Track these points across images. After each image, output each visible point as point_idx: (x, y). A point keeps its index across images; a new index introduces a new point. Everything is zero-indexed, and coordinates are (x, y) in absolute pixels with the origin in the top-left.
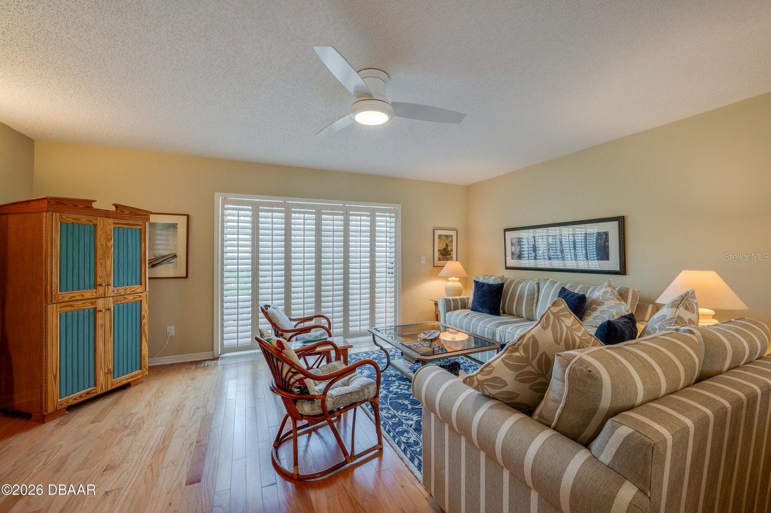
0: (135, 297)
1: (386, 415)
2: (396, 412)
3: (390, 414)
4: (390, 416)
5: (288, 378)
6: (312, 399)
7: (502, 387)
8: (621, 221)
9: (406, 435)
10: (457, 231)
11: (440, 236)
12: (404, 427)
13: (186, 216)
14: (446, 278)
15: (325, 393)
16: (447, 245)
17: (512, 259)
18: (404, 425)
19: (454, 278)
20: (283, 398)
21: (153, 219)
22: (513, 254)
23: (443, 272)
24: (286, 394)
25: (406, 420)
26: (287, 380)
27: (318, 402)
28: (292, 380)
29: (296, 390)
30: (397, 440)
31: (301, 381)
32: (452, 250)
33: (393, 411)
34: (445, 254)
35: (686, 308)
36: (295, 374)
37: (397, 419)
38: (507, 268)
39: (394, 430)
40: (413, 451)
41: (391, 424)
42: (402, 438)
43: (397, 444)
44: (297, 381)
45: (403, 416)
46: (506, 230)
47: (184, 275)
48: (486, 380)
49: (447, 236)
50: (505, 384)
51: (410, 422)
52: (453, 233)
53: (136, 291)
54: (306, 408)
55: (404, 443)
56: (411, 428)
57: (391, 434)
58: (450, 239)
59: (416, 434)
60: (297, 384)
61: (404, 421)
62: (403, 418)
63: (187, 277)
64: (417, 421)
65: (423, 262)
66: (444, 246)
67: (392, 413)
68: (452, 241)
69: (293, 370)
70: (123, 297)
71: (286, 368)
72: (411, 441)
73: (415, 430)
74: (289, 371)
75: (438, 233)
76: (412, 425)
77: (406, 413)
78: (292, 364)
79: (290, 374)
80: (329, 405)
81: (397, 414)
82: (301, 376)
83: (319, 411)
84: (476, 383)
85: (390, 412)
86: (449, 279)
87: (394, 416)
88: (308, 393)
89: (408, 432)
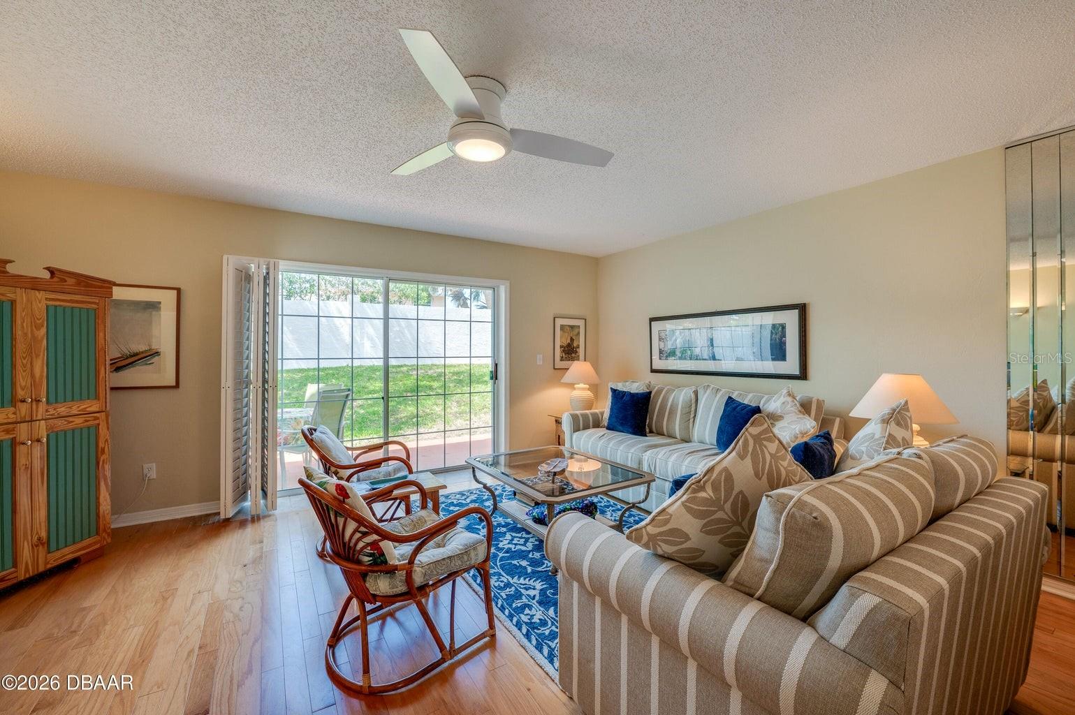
0: (88, 419)
1: (496, 584)
2: (510, 579)
3: (502, 581)
4: (502, 585)
5: (353, 541)
6: (391, 571)
7: (682, 543)
8: (802, 309)
9: (527, 611)
10: (585, 320)
11: (562, 327)
12: (524, 600)
13: (176, 291)
14: (571, 386)
15: (411, 562)
16: (572, 340)
17: (660, 359)
18: (524, 597)
19: (582, 385)
20: (345, 573)
21: (118, 293)
22: (661, 352)
23: (568, 377)
24: (349, 565)
25: (527, 589)
26: (352, 544)
27: (401, 575)
28: (361, 545)
29: (366, 559)
30: (515, 620)
31: (374, 545)
32: (578, 347)
33: (506, 578)
34: (570, 352)
35: (898, 424)
36: (365, 534)
37: (513, 589)
38: (653, 371)
39: (511, 606)
40: (539, 635)
41: (505, 597)
42: (522, 615)
43: (516, 626)
44: (368, 544)
45: (521, 584)
46: (652, 320)
47: (174, 384)
48: (661, 534)
49: (572, 327)
50: (687, 538)
51: (532, 593)
52: (581, 323)
53: (88, 409)
54: (381, 585)
55: (526, 623)
56: (534, 601)
57: (507, 612)
58: (576, 331)
59: (542, 609)
60: (368, 550)
61: (523, 591)
62: (522, 586)
63: (177, 386)
64: (541, 590)
65: (540, 362)
66: (569, 341)
67: (505, 580)
68: (579, 333)
69: (363, 529)
70: (66, 421)
71: (352, 526)
72: (536, 620)
73: (540, 603)
74: (356, 531)
75: (559, 322)
76: (534, 596)
77: (525, 579)
78: (361, 521)
79: (358, 535)
80: (418, 579)
81: (511, 582)
82: (375, 537)
83: (402, 588)
84: (645, 539)
85: (503, 579)
86: (576, 386)
87: (508, 585)
88: (386, 562)
89: (530, 607)
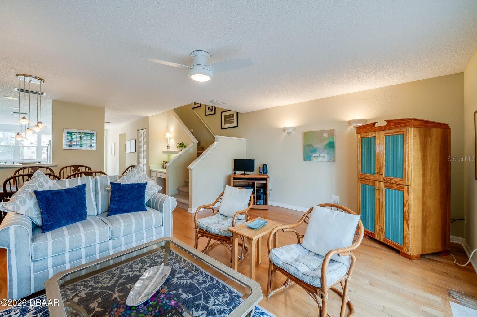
1: (198, 277)
2: (192, 282)
3: (196, 279)
4: (195, 277)
9: (181, 267)
18: (183, 272)
25: (182, 277)
30: (187, 262)
33: (194, 282)
37: (189, 276)
39: (189, 267)
40: (177, 259)
41: (193, 271)
42: (184, 264)
43: (186, 260)
45: (185, 279)
51: (179, 275)
55: (182, 262)
56: (178, 271)
57: (190, 265)
59: (175, 268)
61: (184, 276)
62: (184, 278)
64: (174, 277)
67: (194, 280)
72: (178, 264)
73: (175, 271)
77: (183, 283)
81: (191, 280)
85: (196, 281)
87: (192, 278)
